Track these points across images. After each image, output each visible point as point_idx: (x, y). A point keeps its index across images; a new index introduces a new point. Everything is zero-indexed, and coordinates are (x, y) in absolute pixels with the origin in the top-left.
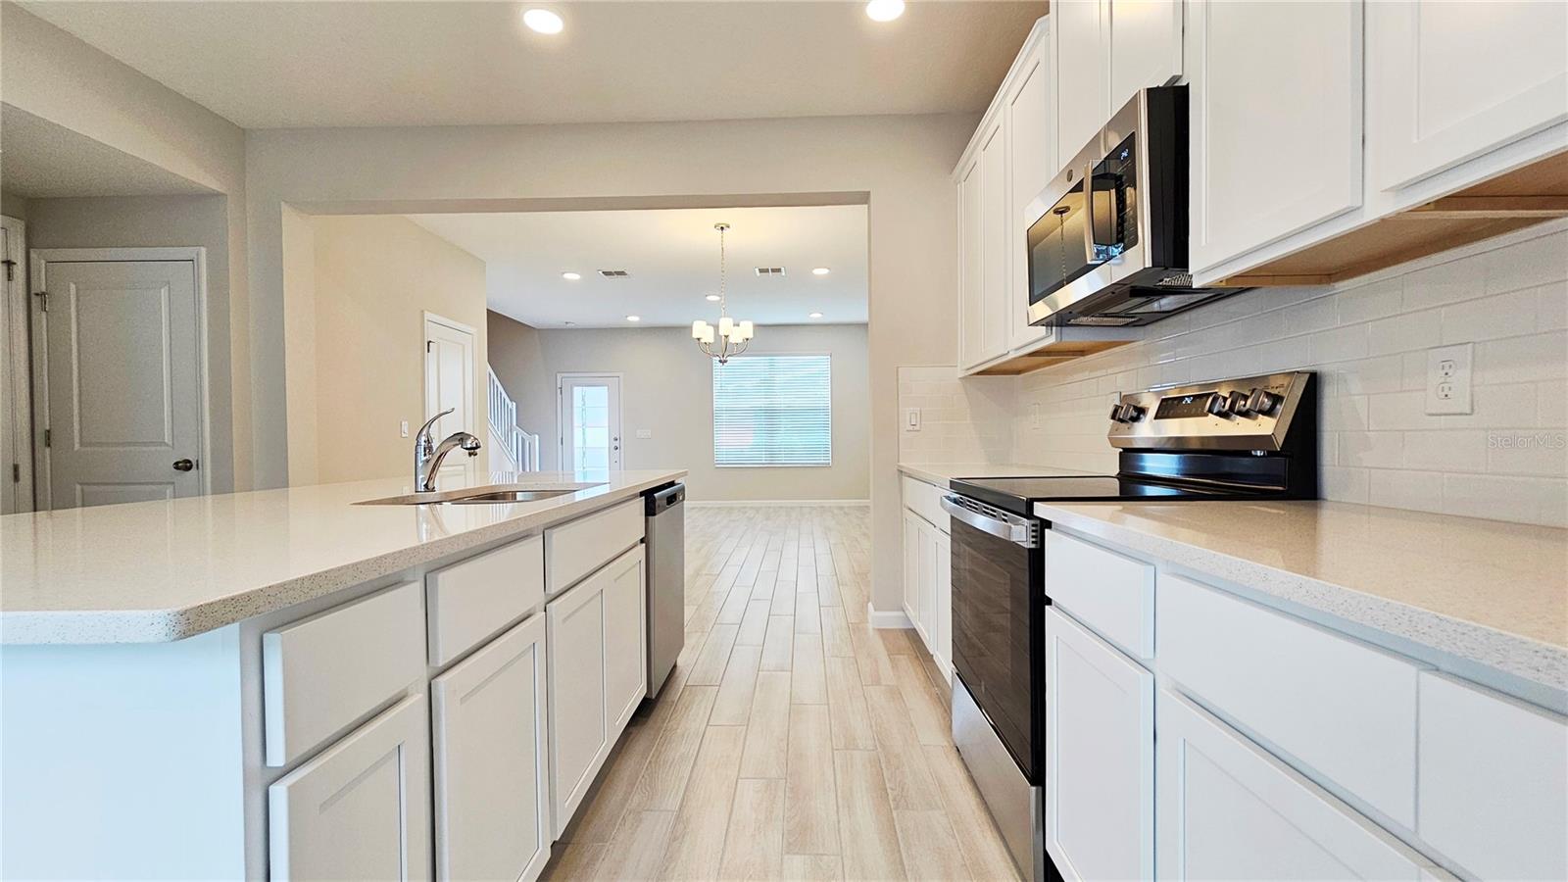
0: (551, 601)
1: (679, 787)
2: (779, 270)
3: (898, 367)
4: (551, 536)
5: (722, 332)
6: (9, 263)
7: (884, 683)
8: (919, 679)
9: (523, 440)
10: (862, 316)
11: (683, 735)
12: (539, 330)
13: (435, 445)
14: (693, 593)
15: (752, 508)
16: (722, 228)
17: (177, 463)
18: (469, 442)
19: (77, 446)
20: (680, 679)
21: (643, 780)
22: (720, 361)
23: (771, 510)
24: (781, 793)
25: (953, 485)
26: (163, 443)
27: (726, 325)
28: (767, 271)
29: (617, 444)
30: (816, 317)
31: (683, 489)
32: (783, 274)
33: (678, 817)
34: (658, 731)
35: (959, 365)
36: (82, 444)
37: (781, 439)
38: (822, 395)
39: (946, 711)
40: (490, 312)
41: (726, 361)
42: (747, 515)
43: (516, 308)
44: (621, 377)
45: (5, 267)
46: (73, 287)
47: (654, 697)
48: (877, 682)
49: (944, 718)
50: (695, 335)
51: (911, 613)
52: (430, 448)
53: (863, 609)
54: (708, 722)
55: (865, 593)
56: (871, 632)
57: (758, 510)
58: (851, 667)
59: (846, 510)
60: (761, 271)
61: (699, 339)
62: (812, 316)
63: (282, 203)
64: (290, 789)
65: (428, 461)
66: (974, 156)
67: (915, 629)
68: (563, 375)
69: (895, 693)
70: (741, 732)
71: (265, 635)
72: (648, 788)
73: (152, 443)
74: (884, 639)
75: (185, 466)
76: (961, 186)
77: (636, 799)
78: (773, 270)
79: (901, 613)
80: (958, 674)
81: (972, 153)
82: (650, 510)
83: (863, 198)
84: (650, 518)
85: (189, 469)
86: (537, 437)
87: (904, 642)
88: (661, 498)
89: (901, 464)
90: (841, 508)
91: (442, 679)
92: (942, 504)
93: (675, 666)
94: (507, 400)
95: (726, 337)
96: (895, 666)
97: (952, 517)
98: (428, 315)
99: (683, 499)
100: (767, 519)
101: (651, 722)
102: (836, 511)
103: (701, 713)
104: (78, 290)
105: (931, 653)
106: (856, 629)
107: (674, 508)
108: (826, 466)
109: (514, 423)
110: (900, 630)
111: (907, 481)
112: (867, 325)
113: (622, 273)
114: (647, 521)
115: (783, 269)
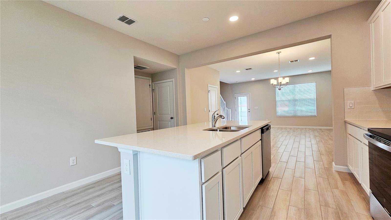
0: (242, 154)
1: (272, 203)
2: (297, 61)
3: (344, 89)
4: (242, 140)
5: (279, 82)
6: (150, 85)
7: (339, 189)
8: (355, 191)
9: (227, 110)
10: (329, 68)
11: (272, 190)
12: (230, 84)
13: (216, 118)
14: (273, 151)
15: (289, 128)
16: (279, 53)
17: (171, 118)
18: (223, 117)
19: (158, 115)
20: (270, 175)
21: (262, 199)
22: (279, 89)
23: (295, 129)
24: (303, 213)
25: (369, 130)
26: (169, 114)
27: (280, 80)
28: (293, 61)
29: (249, 110)
30: (310, 71)
31: (270, 126)
32: (298, 61)
33: (272, 210)
34: (265, 188)
35: (372, 86)
36: (159, 114)
37: (297, 108)
38: (313, 95)
39: (367, 204)
40: (220, 81)
41: (281, 89)
42: (287, 130)
43: (226, 80)
44: (250, 94)
45: (149, 86)
46: (157, 88)
47: (264, 178)
48: (337, 188)
49: (367, 206)
50: (271, 83)
51: (351, 168)
52: (215, 119)
53: (330, 163)
54: (279, 188)
55: (331, 158)
56: (334, 172)
57: (291, 129)
58: (326, 181)
59: (323, 130)
60: (291, 62)
61: (272, 84)
62: (308, 71)
63: (185, 68)
64: (205, 186)
65: (214, 121)
66: (378, 14)
67: (352, 173)
68: (236, 94)
69: (344, 193)
70: (289, 193)
71: (201, 160)
72: (264, 201)
73: (168, 114)
74: (339, 174)
75: (172, 118)
76: (372, 25)
77: (261, 203)
78: (295, 61)
79: (346, 167)
80: (372, 193)
81: (377, 13)
82: (262, 132)
83: (329, 37)
84: (262, 134)
85: (172, 119)
86: (230, 109)
87: (348, 177)
88: (265, 129)
89: (345, 119)
90: (321, 129)
91: (224, 170)
92: (364, 136)
93: (269, 171)
94: (224, 101)
95: (281, 83)
96: (344, 184)
97: (369, 142)
98: (209, 85)
99: (270, 129)
100: (294, 132)
101: (263, 185)
102: (318, 130)
103: (277, 185)
104: (158, 88)
105: (360, 183)
106: (328, 169)
107: (268, 131)
108: (315, 116)
109: (225, 107)
110: (346, 172)
111: (349, 126)
112: (331, 71)
113: (251, 69)
114: (261, 135)
115: (298, 60)
